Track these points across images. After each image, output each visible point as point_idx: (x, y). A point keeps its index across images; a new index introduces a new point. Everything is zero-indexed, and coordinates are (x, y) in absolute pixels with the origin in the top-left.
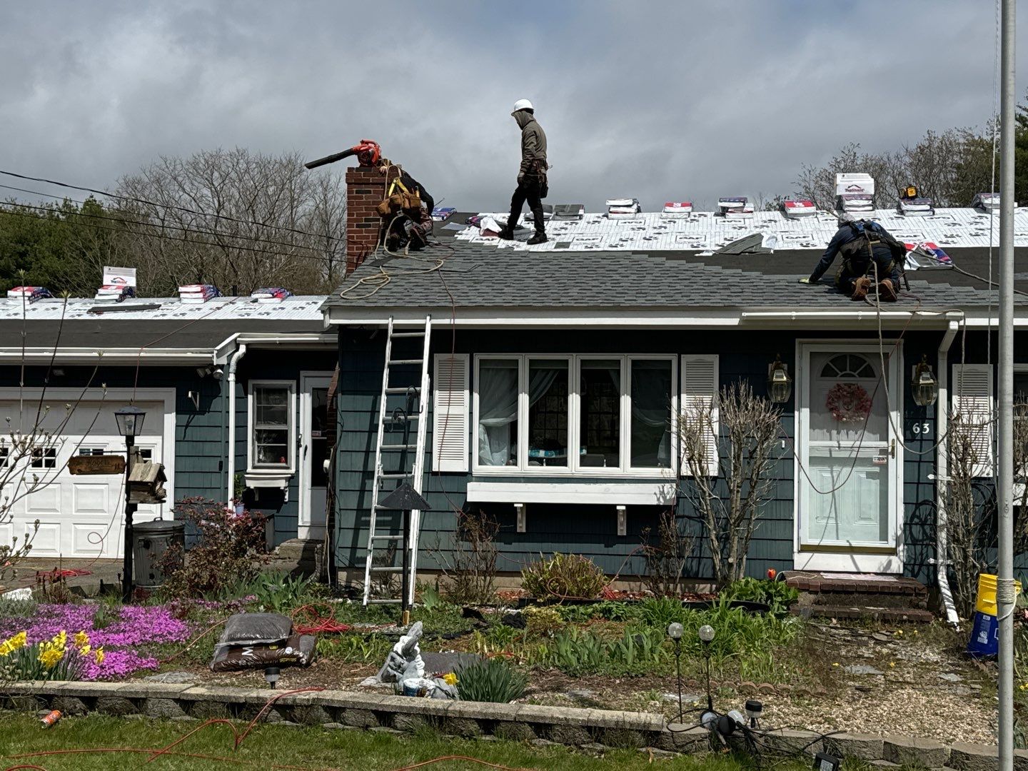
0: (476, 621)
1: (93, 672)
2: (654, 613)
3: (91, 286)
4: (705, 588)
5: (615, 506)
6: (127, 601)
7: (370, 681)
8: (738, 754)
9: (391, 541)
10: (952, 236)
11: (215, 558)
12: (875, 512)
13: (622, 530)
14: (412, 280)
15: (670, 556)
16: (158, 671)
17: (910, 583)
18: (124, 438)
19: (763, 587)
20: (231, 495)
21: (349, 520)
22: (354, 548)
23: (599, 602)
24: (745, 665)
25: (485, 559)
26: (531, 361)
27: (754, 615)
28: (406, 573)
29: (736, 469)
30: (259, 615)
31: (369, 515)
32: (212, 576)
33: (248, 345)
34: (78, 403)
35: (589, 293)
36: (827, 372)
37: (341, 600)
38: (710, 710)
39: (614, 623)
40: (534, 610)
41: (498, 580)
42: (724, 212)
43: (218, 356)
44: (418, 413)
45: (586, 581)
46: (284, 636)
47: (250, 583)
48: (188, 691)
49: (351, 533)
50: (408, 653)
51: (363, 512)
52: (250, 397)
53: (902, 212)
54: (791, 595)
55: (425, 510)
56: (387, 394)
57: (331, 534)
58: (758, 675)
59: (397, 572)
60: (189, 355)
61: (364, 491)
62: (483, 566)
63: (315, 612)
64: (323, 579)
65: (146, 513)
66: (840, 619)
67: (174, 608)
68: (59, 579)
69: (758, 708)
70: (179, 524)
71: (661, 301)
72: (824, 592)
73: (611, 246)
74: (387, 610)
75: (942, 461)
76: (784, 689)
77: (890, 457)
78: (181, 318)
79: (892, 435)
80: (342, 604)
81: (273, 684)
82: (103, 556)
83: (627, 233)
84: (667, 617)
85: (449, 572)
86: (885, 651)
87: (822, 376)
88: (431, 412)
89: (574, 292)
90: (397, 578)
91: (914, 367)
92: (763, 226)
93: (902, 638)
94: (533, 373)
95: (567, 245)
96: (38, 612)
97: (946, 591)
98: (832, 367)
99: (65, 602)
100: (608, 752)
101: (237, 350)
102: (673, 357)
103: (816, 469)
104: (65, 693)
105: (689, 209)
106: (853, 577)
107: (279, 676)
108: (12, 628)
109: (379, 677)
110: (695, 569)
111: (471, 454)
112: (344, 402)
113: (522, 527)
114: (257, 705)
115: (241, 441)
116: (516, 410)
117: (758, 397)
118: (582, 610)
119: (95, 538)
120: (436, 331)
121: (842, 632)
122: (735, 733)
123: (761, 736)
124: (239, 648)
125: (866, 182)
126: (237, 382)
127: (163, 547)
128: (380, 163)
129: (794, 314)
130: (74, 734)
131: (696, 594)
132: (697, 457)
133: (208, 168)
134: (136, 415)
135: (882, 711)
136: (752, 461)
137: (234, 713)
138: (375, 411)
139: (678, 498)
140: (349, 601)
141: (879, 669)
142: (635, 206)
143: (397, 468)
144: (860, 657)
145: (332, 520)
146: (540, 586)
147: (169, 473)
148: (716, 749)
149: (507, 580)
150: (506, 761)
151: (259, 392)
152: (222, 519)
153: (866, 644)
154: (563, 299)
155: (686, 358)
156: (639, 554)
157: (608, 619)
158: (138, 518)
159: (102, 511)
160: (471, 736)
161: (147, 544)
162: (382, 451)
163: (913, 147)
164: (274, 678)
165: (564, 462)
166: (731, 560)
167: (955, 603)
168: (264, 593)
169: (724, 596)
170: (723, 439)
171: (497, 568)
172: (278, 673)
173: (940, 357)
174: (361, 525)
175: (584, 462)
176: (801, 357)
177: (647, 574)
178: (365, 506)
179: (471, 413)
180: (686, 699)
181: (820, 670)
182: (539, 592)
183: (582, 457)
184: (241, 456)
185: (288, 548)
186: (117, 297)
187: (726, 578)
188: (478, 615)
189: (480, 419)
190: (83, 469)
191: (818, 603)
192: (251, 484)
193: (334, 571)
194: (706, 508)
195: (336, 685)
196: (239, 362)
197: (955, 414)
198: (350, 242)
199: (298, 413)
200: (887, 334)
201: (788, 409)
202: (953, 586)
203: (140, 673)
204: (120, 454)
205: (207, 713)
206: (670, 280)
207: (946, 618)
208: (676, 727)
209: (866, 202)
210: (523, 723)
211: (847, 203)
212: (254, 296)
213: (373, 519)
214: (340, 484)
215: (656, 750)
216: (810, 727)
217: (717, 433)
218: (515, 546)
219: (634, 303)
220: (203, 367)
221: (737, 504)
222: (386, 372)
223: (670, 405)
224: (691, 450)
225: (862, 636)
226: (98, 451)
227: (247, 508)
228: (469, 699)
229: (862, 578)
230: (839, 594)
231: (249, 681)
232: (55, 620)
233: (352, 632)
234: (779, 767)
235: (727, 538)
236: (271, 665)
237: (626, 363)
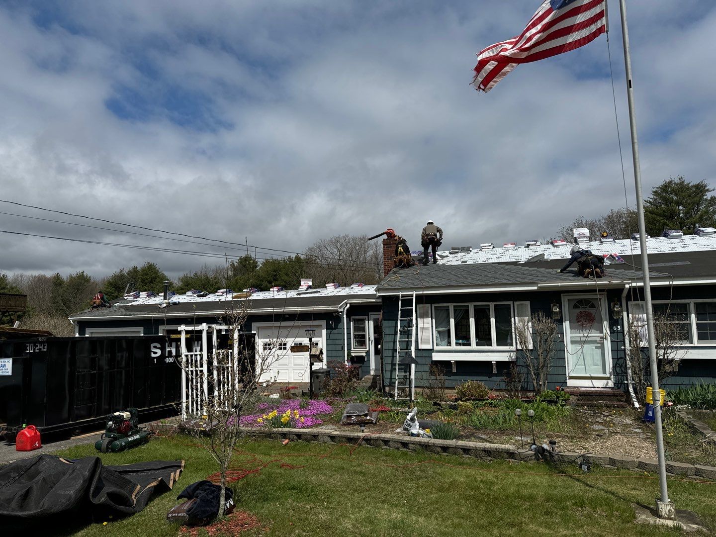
0: (438, 407)
1: (300, 425)
2: (510, 404)
3: (297, 286)
4: (531, 394)
5: (491, 361)
6: (311, 398)
7: (399, 430)
8: (547, 462)
9: (404, 376)
10: (623, 251)
11: (341, 382)
12: (600, 362)
13: (495, 371)
14: (408, 278)
15: (515, 382)
16: (323, 425)
17: (617, 391)
18: (309, 339)
19: (554, 394)
20: (346, 359)
21: (389, 368)
22: (391, 378)
23: (487, 400)
24: (549, 426)
25: (440, 383)
26: (454, 306)
27: (551, 405)
28: (410, 388)
29: (540, 346)
30: (357, 404)
32: (340, 389)
33: (350, 304)
34: (293, 327)
35: (475, 280)
36: (575, 307)
37: (387, 398)
38: (534, 444)
39: (494, 409)
40: (461, 403)
41: (446, 391)
42: (528, 246)
43: (340, 308)
44: (412, 327)
45: (481, 391)
46: (366, 412)
47: (354, 392)
48: (332, 433)
49: (389, 373)
50: (412, 420)
51: (393, 364)
52: (352, 323)
53: (602, 242)
54: (567, 397)
55: (416, 364)
56: (400, 320)
57: (382, 373)
58: (554, 430)
59: (407, 388)
60: (330, 308)
61: (393, 357)
62: (440, 385)
63: (378, 403)
64: (380, 390)
66: (588, 406)
67: (327, 401)
68: (288, 390)
69: (555, 443)
70: (328, 369)
71: (505, 281)
72: (580, 395)
73: (483, 261)
74: (404, 402)
75: (627, 341)
76: (566, 435)
77: (605, 340)
78: (327, 295)
79: (605, 331)
80: (388, 400)
81: (363, 430)
82: (303, 381)
83: (489, 256)
84: (515, 406)
85: (427, 387)
86: (608, 419)
87: (573, 308)
88: (417, 327)
89: (469, 279)
90: (407, 390)
91: (612, 303)
92: (544, 251)
93: (615, 414)
94: (455, 311)
95: (466, 262)
96: (282, 403)
97: (633, 394)
98: (578, 304)
99: (290, 399)
100: (493, 460)
101: (347, 306)
102: (511, 303)
103: (574, 345)
104: (290, 433)
105: (514, 246)
106: (593, 389)
107: (365, 428)
108: (272, 408)
109: (402, 429)
110: (526, 386)
111: (433, 342)
112: (385, 324)
113: (454, 370)
114: (357, 439)
115: (349, 339)
116: (449, 325)
117: (547, 318)
118: (480, 403)
119: (300, 375)
120: (417, 296)
121: (589, 412)
122: (545, 453)
123: (556, 455)
124: (350, 417)
125: (586, 231)
126: (347, 317)
127: (323, 378)
128: (395, 236)
129: (560, 284)
130: (294, 448)
131: (527, 397)
132: (523, 341)
133: (335, 242)
134: (312, 331)
135: (608, 444)
136: (547, 343)
137: (349, 441)
138: (396, 327)
139: (517, 358)
140: (390, 399)
141: (606, 427)
142: (492, 246)
143: (405, 348)
144: (597, 422)
145: (382, 367)
146: (463, 393)
147: (324, 351)
148: (538, 460)
149: (450, 391)
150: (452, 463)
151: (355, 321)
152: (343, 367)
153: (600, 417)
154: (465, 282)
155: (516, 303)
156: (502, 381)
157: (491, 407)
159: (302, 365)
160: (438, 453)
161: (318, 377)
162: (399, 341)
163: (605, 216)
164: (363, 428)
165: (469, 345)
166: (540, 383)
167: (637, 399)
168: (359, 396)
169: (538, 398)
170: (535, 334)
171: (446, 386)
172: (365, 426)
173: (622, 299)
174: (393, 370)
175: (478, 344)
176: (564, 301)
177: (506, 389)
179: (432, 326)
180: (524, 439)
181: (580, 428)
182: (463, 396)
183: (477, 342)
184: (349, 344)
185: (367, 378)
186: (306, 289)
187: (539, 390)
188: (439, 405)
189: (436, 328)
190: (296, 350)
191: (578, 400)
192: (353, 355)
193: (384, 387)
194: (529, 361)
195: (386, 432)
196: (347, 310)
197: (631, 322)
198: (385, 265)
199: (369, 328)
200: (600, 291)
201: (560, 322)
202: (636, 392)
203: (316, 426)
204: (307, 345)
205: (340, 442)
206: (508, 273)
207: (634, 405)
208: (520, 451)
209: (587, 239)
210: (458, 448)
211: (579, 240)
212: (352, 286)
213: (397, 367)
214: (385, 354)
215: (513, 460)
216: (577, 451)
217: (531, 332)
218: (452, 378)
219: (494, 282)
220: (335, 313)
221: (542, 360)
222: (399, 312)
223: (511, 322)
224: (521, 339)
225: (597, 413)
226: (301, 344)
227: (352, 363)
228: (437, 438)
229: (596, 389)
230: (587, 396)
231: (354, 429)
232: (287, 405)
233: (391, 411)
234: (564, 467)
235: (539, 374)
236: (362, 423)
237: (492, 306)
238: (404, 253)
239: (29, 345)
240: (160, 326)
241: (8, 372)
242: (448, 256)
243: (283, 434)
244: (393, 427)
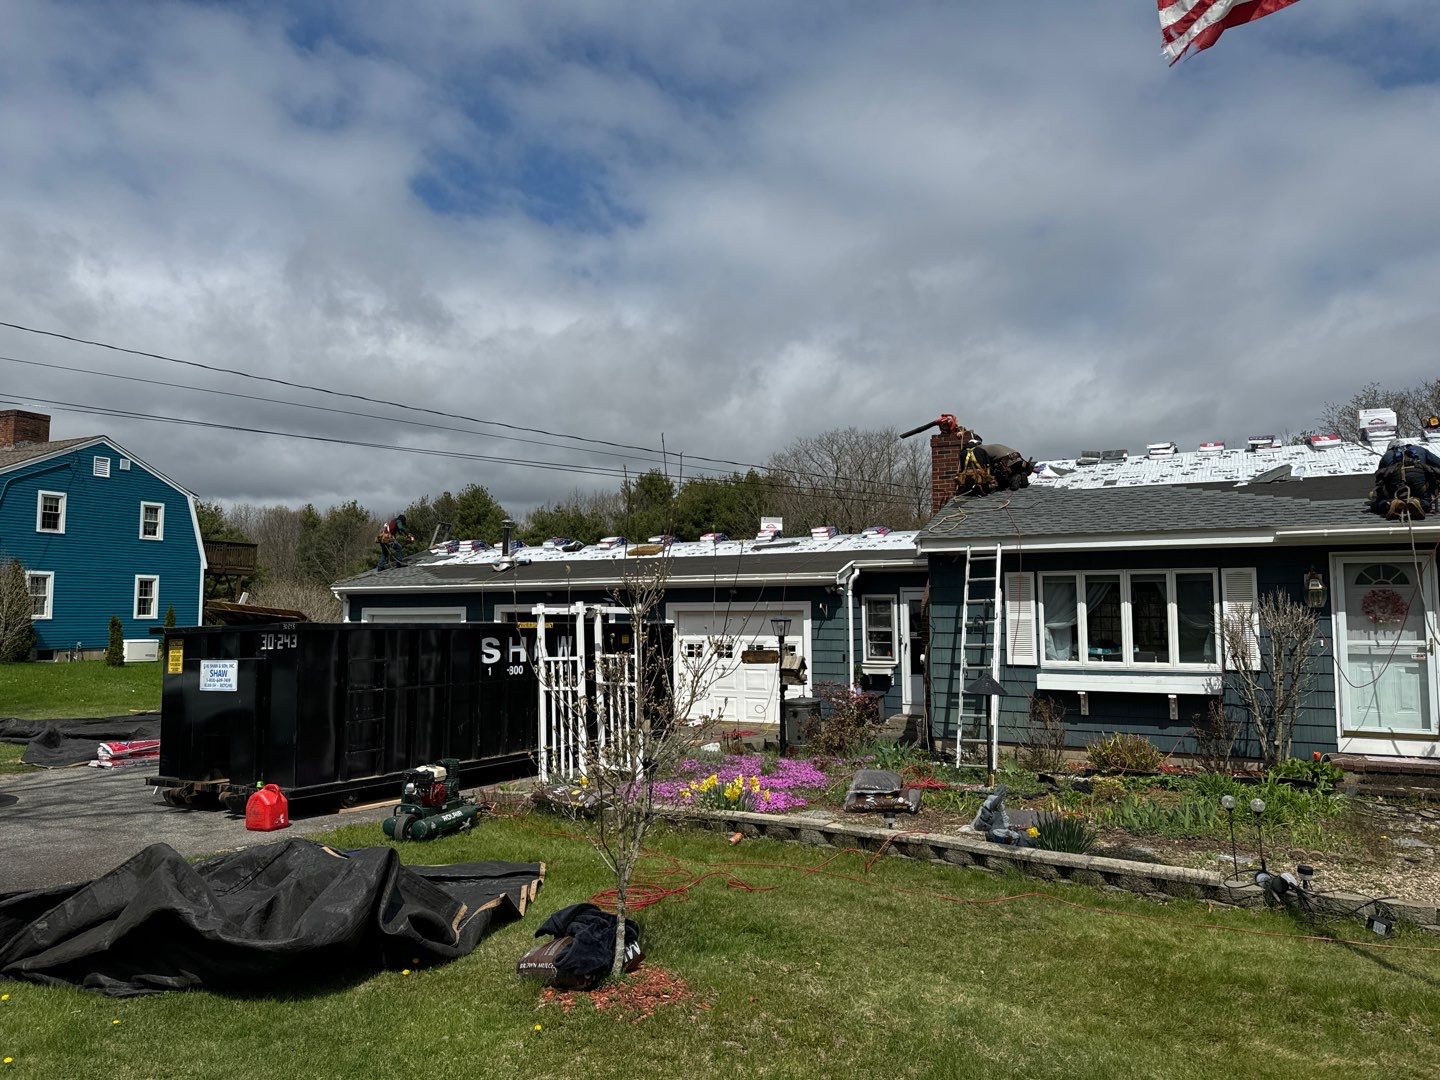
0: (1050, 786)
1: (763, 807)
2: (1207, 785)
3: (753, 531)
4: (1253, 766)
5: (1167, 695)
6: (783, 755)
7: (965, 829)
8: (1292, 911)
9: (976, 719)
11: (843, 726)
12: (1416, 703)
13: (1174, 715)
14: (985, 516)
15: (1220, 738)
16: (807, 809)
18: (777, 638)
19: (1309, 767)
20: (852, 680)
21: (942, 701)
22: (947, 723)
23: (1156, 775)
24: (1295, 834)
25: (1055, 736)
26: (1087, 577)
27: (1301, 791)
28: (989, 744)
29: (1277, 664)
30: (877, 771)
31: (958, 698)
32: (841, 740)
33: (861, 569)
35: (1135, 521)
36: (1361, 580)
37: (938, 763)
38: (1264, 871)
39: (1171, 793)
40: (1100, 779)
41: (1066, 753)
42: (1254, 449)
43: (840, 577)
44: (993, 618)
45: (1144, 756)
46: (897, 789)
47: (869, 746)
48: (828, 826)
49: (943, 711)
50: (995, 809)
51: (952, 695)
52: (863, 608)
54: (1336, 774)
55: (1003, 695)
56: (968, 604)
57: (928, 710)
58: (1308, 843)
59: (983, 743)
60: (820, 577)
61: (952, 679)
62: (1053, 742)
64: (923, 746)
65: (794, 692)
66: (1386, 797)
67: (815, 762)
68: (737, 738)
69: (1310, 872)
70: (816, 700)
71: (1201, 524)
72: (1368, 772)
73: (1153, 481)
74: (975, 773)
76: (1334, 857)
77: (1429, 654)
78: (814, 551)
79: (1429, 635)
80: (940, 766)
81: (891, 825)
82: (766, 721)
83: (1166, 470)
84: (1220, 790)
85: (1025, 745)
86: (1433, 827)
87: (1357, 583)
88: (1004, 618)
89: (1122, 520)
90: (983, 748)
92: (1290, 459)
94: (1089, 586)
95: (1114, 482)
96: (725, 762)
98: (1363, 576)
99: (741, 754)
100: (1170, 900)
101: (853, 573)
102: (1214, 571)
103: (1355, 665)
104: (744, 821)
105: (1222, 448)
106: (1397, 760)
107: (894, 820)
108: (708, 771)
109: (972, 826)
110: (1243, 749)
111: (1038, 651)
112: (935, 611)
113: (1085, 711)
114: (880, 841)
115: (858, 640)
116: (1076, 616)
117: (1295, 603)
118: (1141, 780)
119: (760, 709)
120: (1005, 555)
121: (1389, 808)
122: (1288, 892)
123: (1314, 896)
124: (863, 796)
125: (1389, 416)
126: (854, 596)
127: (806, 717)
128: (957, 430)
129: (1326, 531)
130: (752, 851)
131: (1245, 770)
132: (1240, 653)
133: (829, 442)
134: (785, 621)
135: (1433, 880)
136: (1293, 658)
137: (863, 844)
138: (958, 617)
139: (1225, 688)
140: (945, 764)
141: (1428, 843)
142: (1173, 448)
143: (978, 662)
144: (1407, 831)
145: (928, 700)
146: (1104, 759)
147: (808, 663)
148: (1271, 905)
149: (1074, 753)
150: (1081, 901)
151: (870, 603)
152: (847, 697)
153: (1413, 820)
154: (1113, 526)
155: (1225, 572)
156: (1190, 736)
157: (1165, 789)
158: (788, 695)
159: (765, 689)
160: (1050, 879)
161: (795, 714)
162: (965, 648)
164: (891, 820)
165: (1119, 658)
166: (1276, 743)
168: (880, 755)
169: (1271, 774)
170: (1264, 639)
171: (1065, 744)
172: (894, 817)
174: (951, 705)
175: (1137, 658)
176: (1335, 568)
177: (1198, 752)
178: (954, 691)
179: (1037, 619)
180: (1241, 860)
181: (1369, 842)
182: (1102, 765)
183: (1135, 654)
184: (858, 651)
185: (895, 721)
186: (769, 538)
187: (1273, 758)
188: (1052, 781)
189: (1045, 622)
190: (751, 659)
191: (1363, 782)
192: (866, 672)
193: (932, 740)
194: (1251, 697)
195: (939, 829)
196: (855, 582)
198: (935, 490)
199: (899, 619)
200: (1419, 546)
201: (1326, 612)
203: (795, 809)
204: (774, 649)
205: (844, 844)
206: (1208, 507)
208: (1230, 883)
209: (1390, 433)
210: (1094, 871)
211: (1371, 434)
212: (864, 533)
213: (961, 701)
214: (934, 673)
215: (1215, 902)
216: (1361, 891)
217: (1258, 633)
218: (1080, 726)
219: (1176, 528)
220: (829, 586)
221: (1280, 694)
222: (966, 587)
223: (1213, 611)
224: (1234, 648)
225: (1409, 812)
226: (760, 647)
227: (865, 688)
228: (1048, 849)
229: (1406, 761)
230: (1383, 777)
231: (872, 821)
232: (736, 767)
233: (949, 789)
234: (1331, 924)
235: (1272, 724)
236: (888, 811)
237: (1171, 577)
238: (978, 465)
239: (265, 636)
240: (496, 606)
241: (231, 686)
242: (1072, 471)
243: (730, 821)
244: (952, 822)
